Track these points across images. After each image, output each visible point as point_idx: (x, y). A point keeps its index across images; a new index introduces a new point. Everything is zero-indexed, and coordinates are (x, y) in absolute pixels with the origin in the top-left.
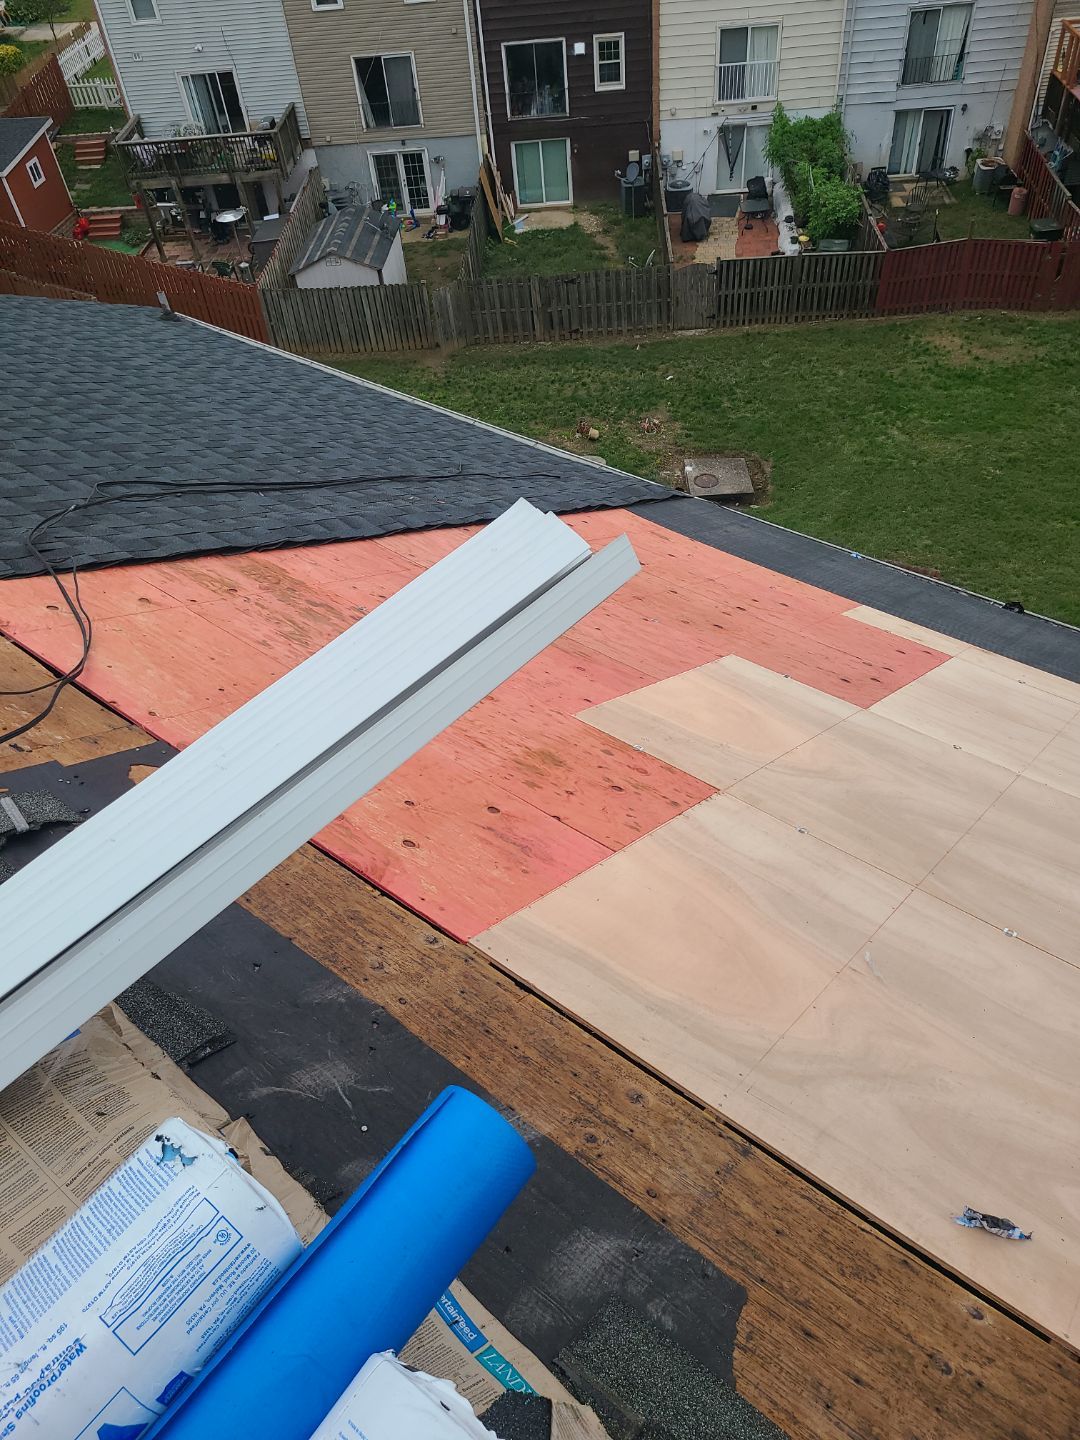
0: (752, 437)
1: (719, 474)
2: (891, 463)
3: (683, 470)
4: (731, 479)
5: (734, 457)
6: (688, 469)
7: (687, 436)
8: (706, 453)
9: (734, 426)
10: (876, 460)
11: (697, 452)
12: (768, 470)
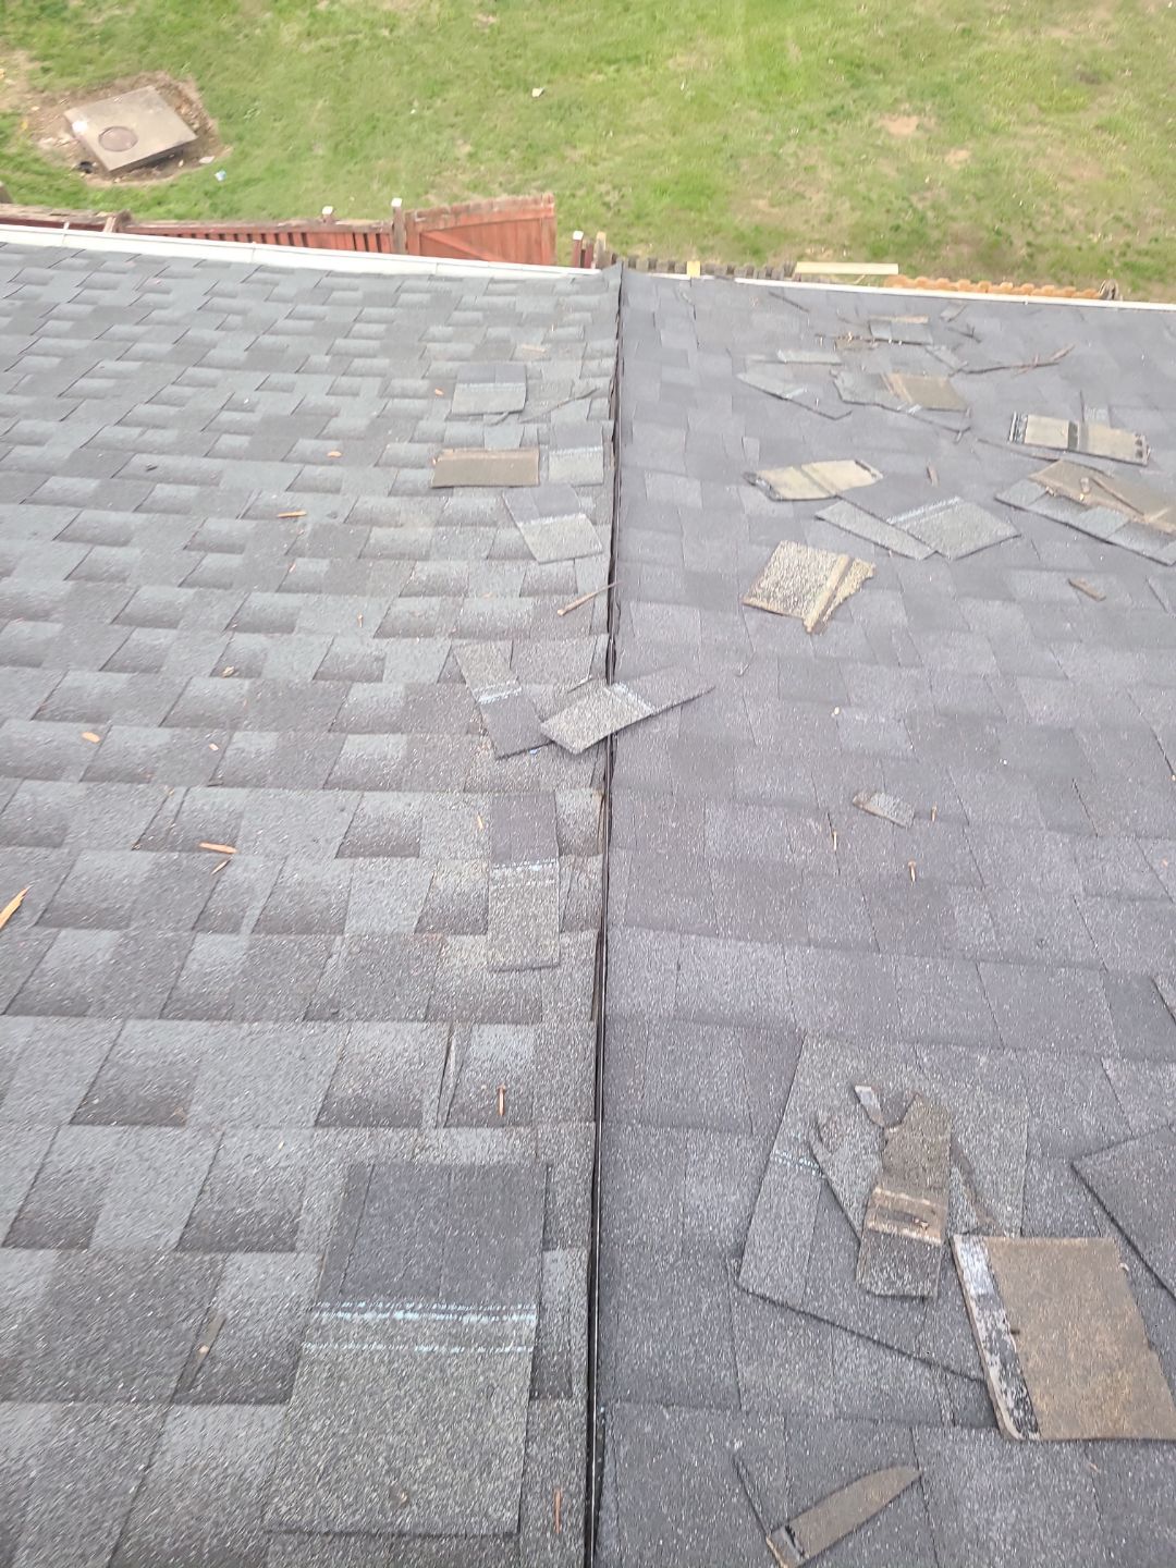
0: (142, 49)
1: (131, 122)
2: (356, 42)
3: (69, 128)
4: (152, 125)
5: (132, 87)
6: (78, 126)
7: (46, 70)
8: (89, 93)
9: (107, 37)
10: (335, 41)
11: (73, 94)
12: (194, 95)
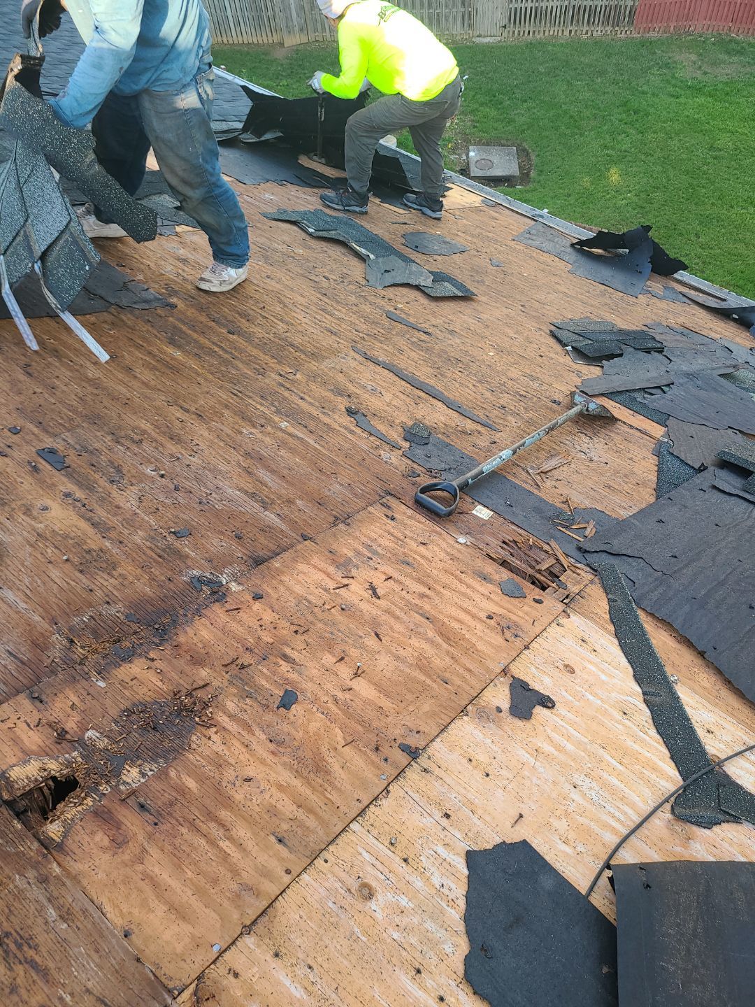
0: (523, 131)
1: (495, 159)
3: (467, 155)
4: (503, 163)
5: (508, 146)
6: (472, 154)
7: (474, 127)
8: (487, 142)
11: (480, 141)
12: (533, 158)
